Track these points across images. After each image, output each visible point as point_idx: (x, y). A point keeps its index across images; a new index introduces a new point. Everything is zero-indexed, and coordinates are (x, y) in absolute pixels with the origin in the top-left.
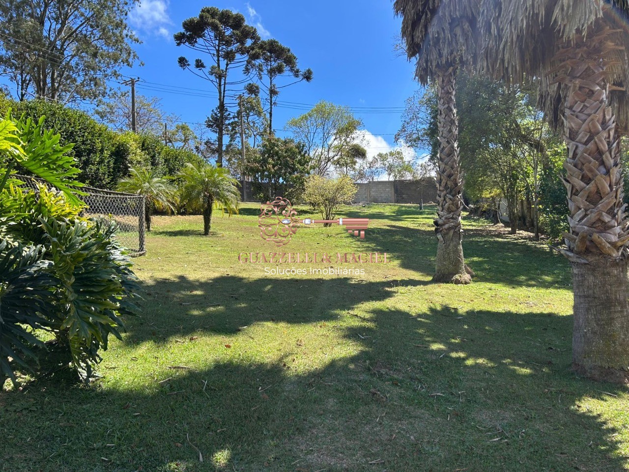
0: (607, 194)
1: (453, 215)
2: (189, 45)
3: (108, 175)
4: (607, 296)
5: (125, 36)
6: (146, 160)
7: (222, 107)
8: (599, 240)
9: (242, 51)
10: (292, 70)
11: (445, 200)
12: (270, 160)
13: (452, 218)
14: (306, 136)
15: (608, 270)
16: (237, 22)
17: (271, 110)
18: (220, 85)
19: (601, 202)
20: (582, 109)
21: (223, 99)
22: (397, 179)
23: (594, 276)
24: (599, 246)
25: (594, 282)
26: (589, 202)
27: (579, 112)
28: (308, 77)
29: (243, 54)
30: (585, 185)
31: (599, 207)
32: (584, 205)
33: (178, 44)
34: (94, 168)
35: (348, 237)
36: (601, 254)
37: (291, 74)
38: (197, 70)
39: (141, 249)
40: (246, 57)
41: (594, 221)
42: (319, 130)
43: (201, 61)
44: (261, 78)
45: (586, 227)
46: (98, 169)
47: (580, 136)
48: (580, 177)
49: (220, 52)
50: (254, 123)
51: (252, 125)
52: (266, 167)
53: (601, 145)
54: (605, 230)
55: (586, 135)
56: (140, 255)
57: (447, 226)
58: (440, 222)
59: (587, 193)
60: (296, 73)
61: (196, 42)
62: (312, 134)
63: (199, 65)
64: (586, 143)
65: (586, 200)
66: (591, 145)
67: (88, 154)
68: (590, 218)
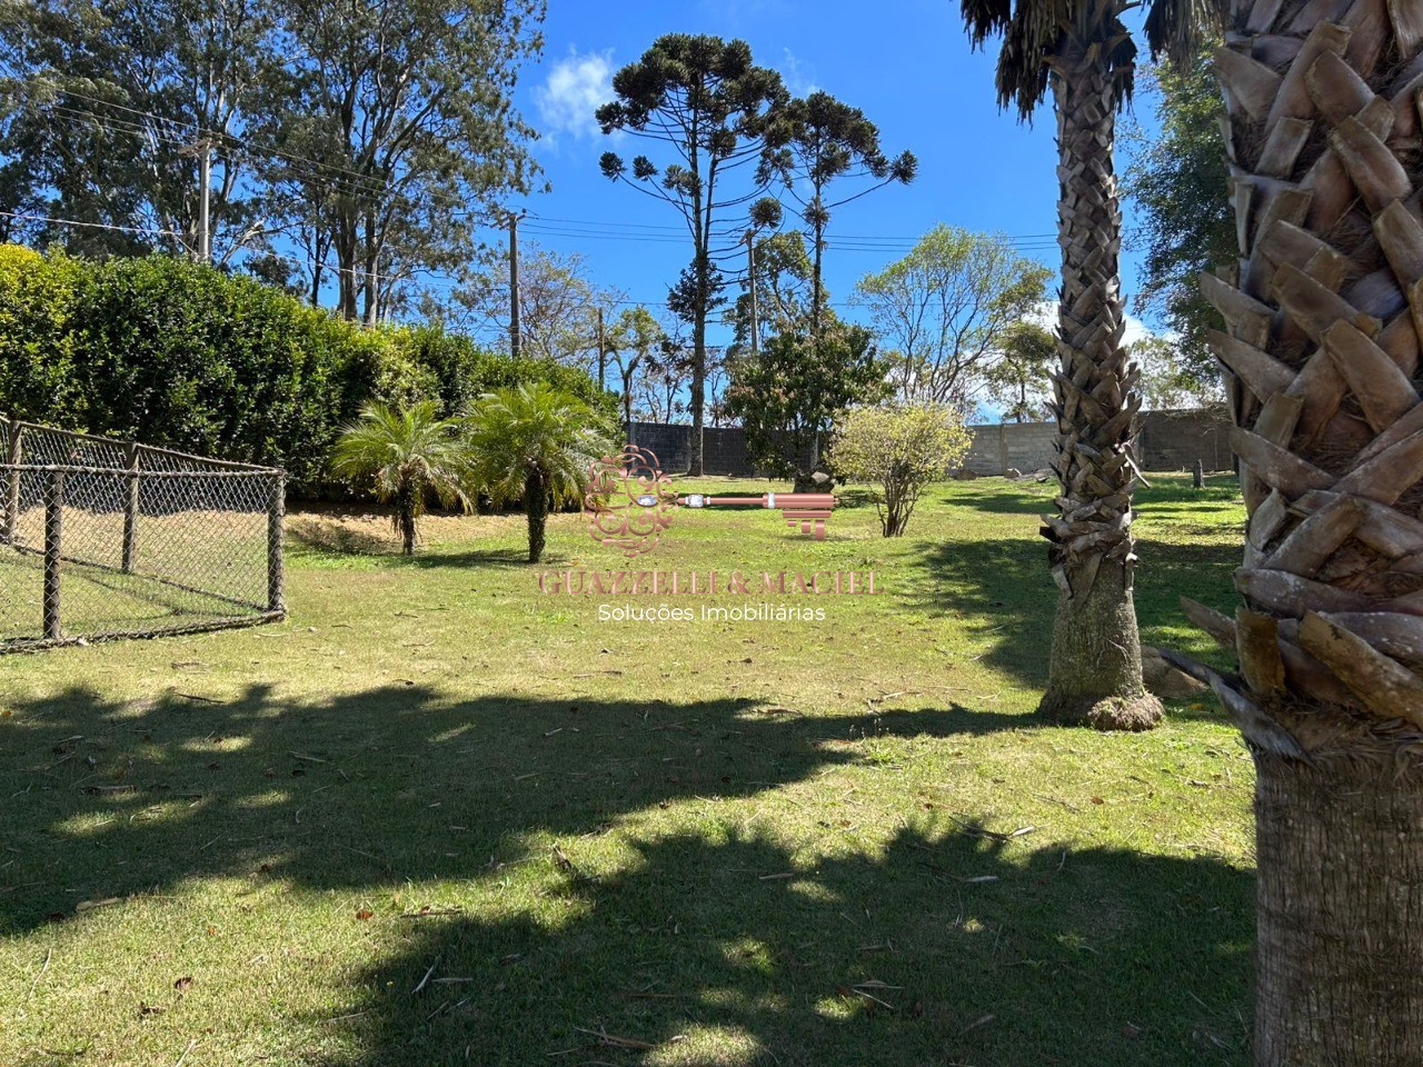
0: (1400, 414)
1: (1098, 509)
2: (632, 129)
3: (328, 424)
4: (1389, 942)
5: (507, 125)
6: (425, 387)
7: (702, 261)
8: (1338, 647)
9: (751, 129)
10: (867, 161)
11: (1073, 459)
12: (780, 377)
13: (1098, 517)
14: (903, 315)
15: (1402, 799)
16: (733, 61)
17: (818, 260)
18: (697, 211)
19: (1364, 454)
20: (1279, 17)
21: (706, 242)
22: (1160, 408)
23: (1328, 826)
24: (1344, 676)
25: (1326, 858)
26: (1310, 455)
27: (1272, 30)
28: (904, 171)
29: (753, 135)
30: (1286, 372)
31: (1354, 481)
32: (1283, 473)
33: (606, 131)
34: (289, 408)
35: (919, 564)
36: (1362, 717)
37: (866, 169)
38: (639, 182)
39: (273, 604)
40: (759, 141)
41: (1325, 546)
42: (934, 296)
43: (644, 159)
44: (789, 186)
45: (1291, 579)
46: (298, 411)
47: (1272, 140)
48: (1263, 337)
49: (699, 137)
50: (790, 293)
51: (785, 298)
52: (769, 392)
53: (1368, 171)
54: (1392, 594)
55: (1297, 132)
56: (269, 620)
57: (1080, 543)
58: (1061, 530)
59: (1294, 410)
60: (878, 166)
61: (647, 120)
62: (918, 309)
63: (643, 168)
64: (1297, 171)
65: (1291, 448)
66: (1318, 180)
67: (272, 378)
68: (1310, 533)
